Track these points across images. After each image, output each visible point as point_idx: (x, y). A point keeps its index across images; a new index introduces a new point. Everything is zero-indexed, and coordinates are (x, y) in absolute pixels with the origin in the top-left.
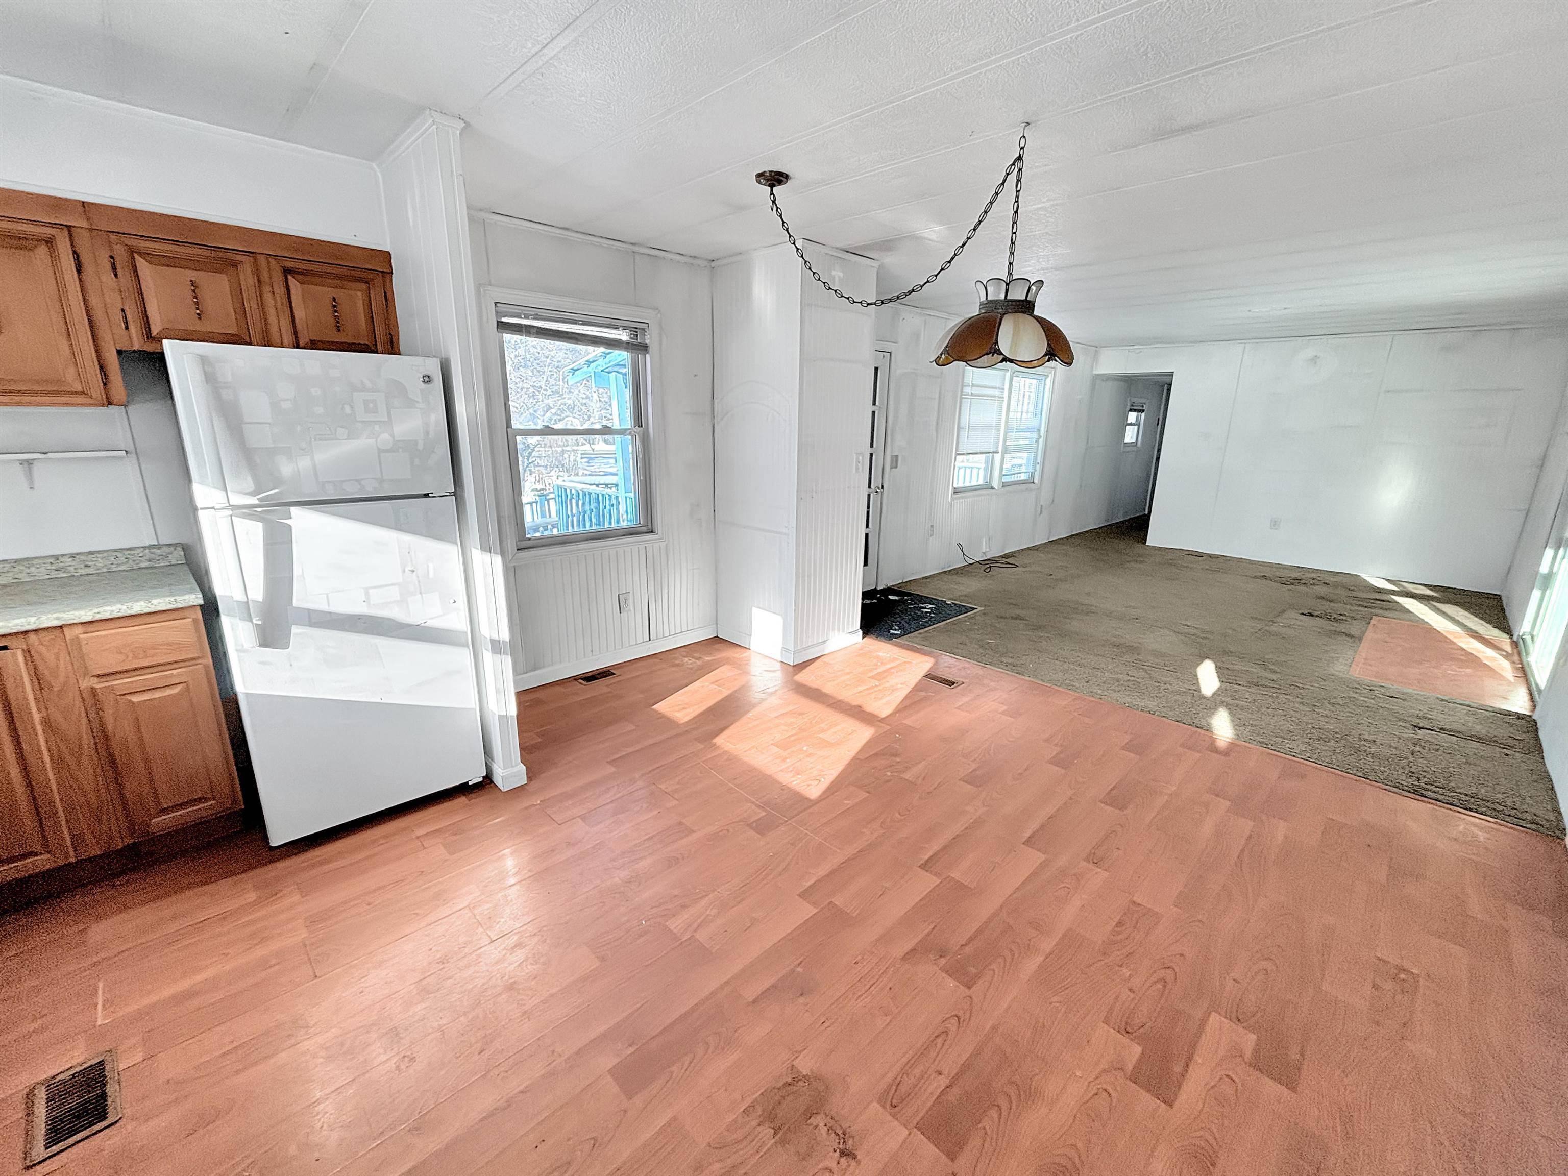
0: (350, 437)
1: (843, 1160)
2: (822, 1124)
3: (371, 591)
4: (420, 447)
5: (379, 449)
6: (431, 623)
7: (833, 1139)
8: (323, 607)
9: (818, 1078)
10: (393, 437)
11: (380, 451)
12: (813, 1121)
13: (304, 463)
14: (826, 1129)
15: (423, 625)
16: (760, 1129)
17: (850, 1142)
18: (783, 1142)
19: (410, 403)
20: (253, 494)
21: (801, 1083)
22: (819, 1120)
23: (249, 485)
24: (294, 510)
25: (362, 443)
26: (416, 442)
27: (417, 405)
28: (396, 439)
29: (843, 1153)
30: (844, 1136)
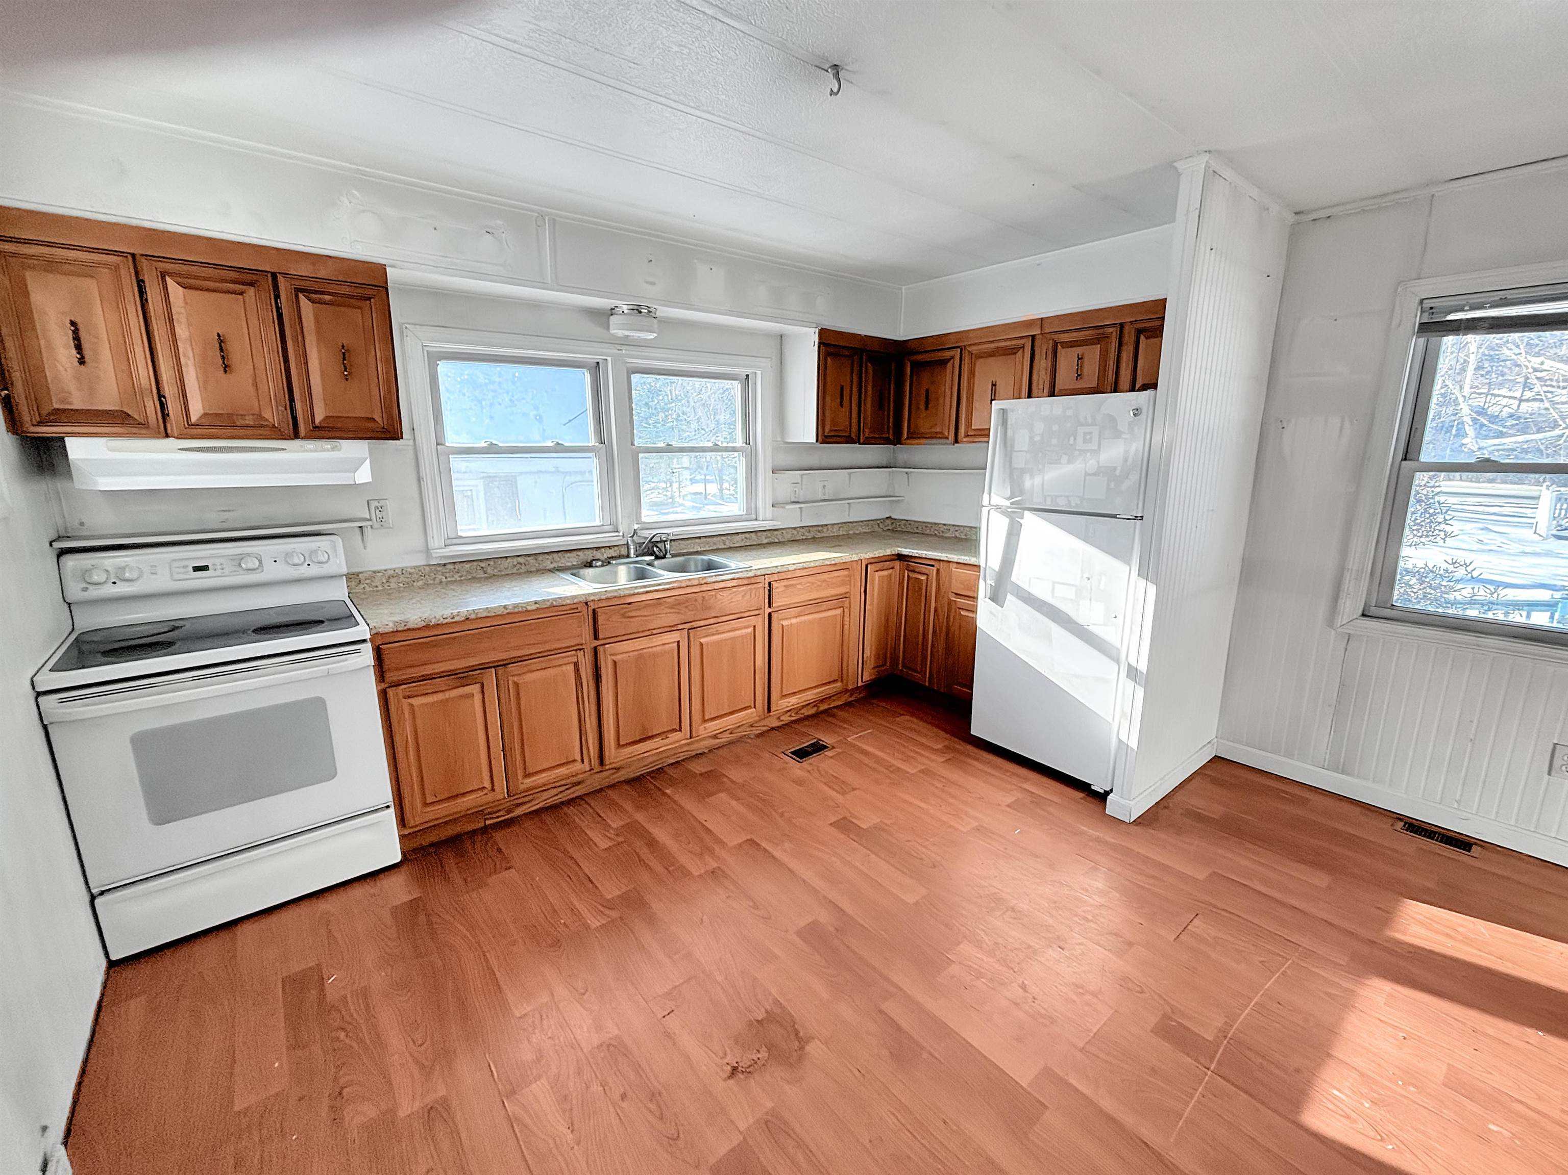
0: (1069, 462)
1: (729, 1068)
2: (759, 1056)
3: (1056, 585)
4: (1118, 473)
5: (1086, 472)
6: (1092, 628)
7: (745, 1063)
8: (1025, 586)
9: (800, 1059)
10: (1098, 463)
11: (1087, 474)
12: (764, 1049)
13: (1038, 480)
14: (756, 1059)
15: (1086, 627)
16: (763, 1010)
17: (741, 1076)
18: (750, 1024)
19: (1118, 435)
20: (1008, 499)
21: (797, 1043)
22: (764, 1054)
23: (1008, 493)
24: (1026, 513)
25: (1078, 466)
26: (1115, 468)
27: (1124, 436)
28: (1101, 464)
29: (735, 1069)
30: (748, 1073)
